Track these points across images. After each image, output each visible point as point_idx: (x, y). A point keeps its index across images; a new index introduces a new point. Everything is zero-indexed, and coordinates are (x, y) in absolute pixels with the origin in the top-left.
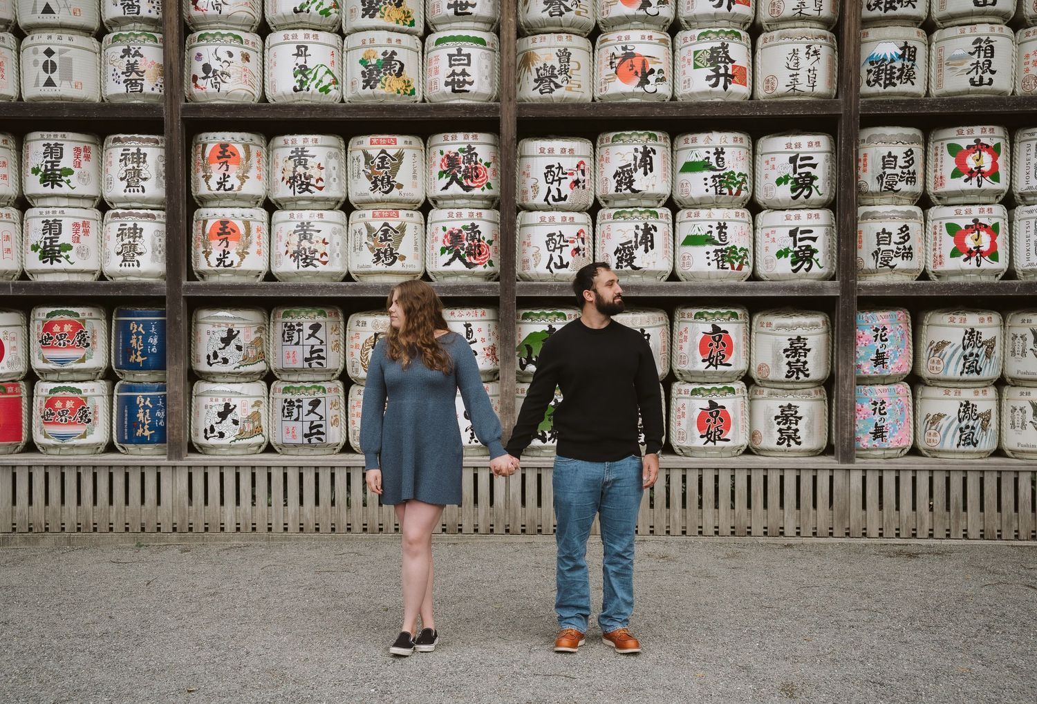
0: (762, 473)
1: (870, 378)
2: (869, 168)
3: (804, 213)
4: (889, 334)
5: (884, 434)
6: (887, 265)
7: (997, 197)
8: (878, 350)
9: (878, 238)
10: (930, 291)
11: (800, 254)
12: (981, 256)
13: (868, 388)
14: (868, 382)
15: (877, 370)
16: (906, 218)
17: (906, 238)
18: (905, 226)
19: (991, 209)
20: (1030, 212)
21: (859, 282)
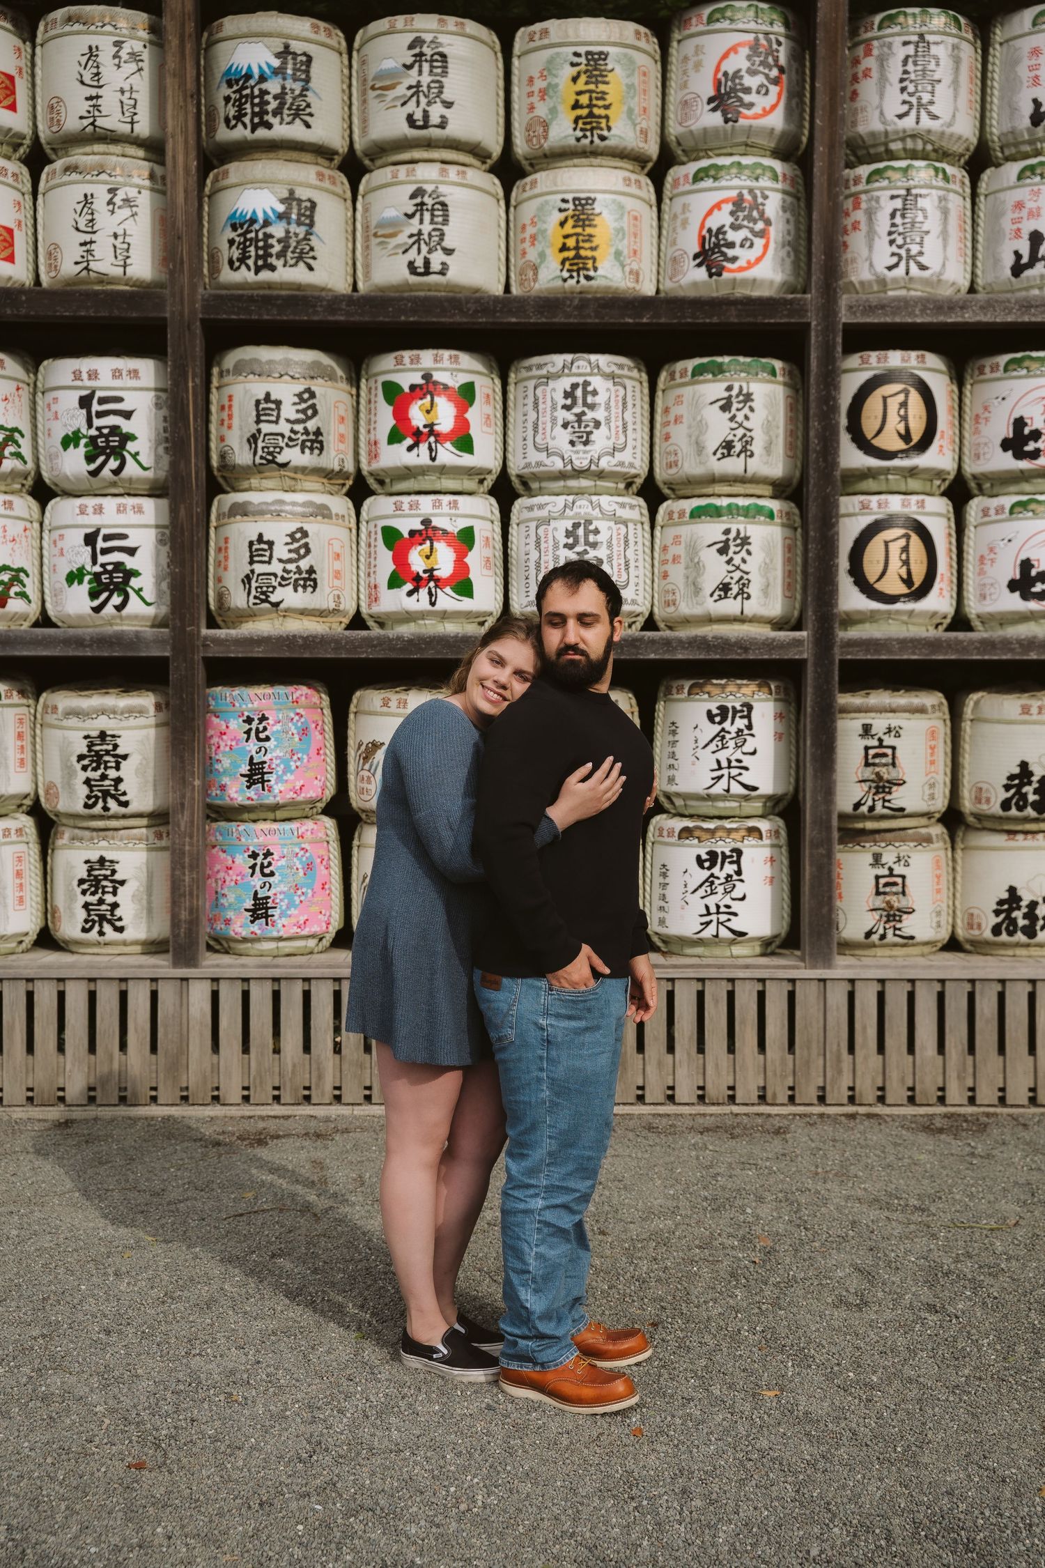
0: (22, 988)
1: (243, 809)
2: (236, 421)
3: (110, 504)
4: (273, 729)
5: (270, 912)
6: (266, 601)
7: (481, 482)
8: (252, 758)
9: (251, 551)
10: (335, 649)
11: (105, 578)
12: (436, 586)
13: (242, 827)
14: (246, 816)
15: (251, 793)
16: (304, 515)
17: (302, 551)
18: (301, 530)
19: (455, 502)
20: (530, 508)
21: (205, 631)
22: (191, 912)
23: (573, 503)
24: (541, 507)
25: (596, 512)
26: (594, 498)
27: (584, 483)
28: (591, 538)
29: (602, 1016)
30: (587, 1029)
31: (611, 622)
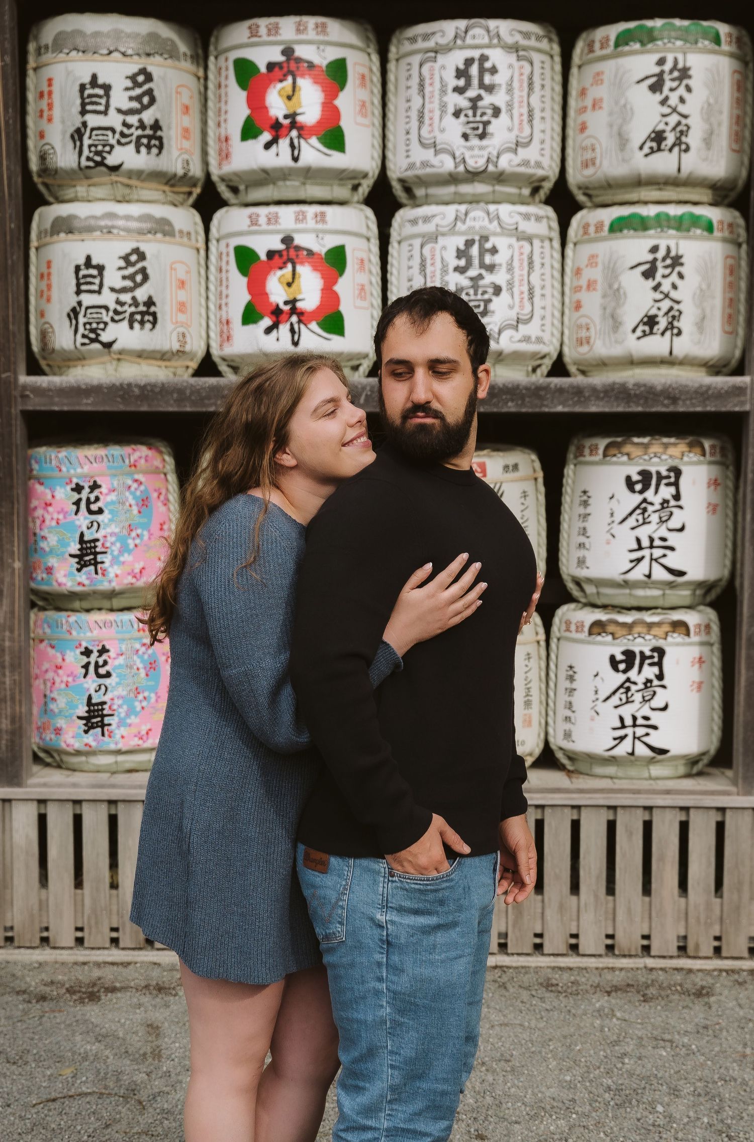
1: (73, 596)
2: (57, 112)
4: (107, 499)
5: (107, 720)
6: (96, 340)
7: (355, 188)
8: (82, 535)
9: (77, 278)
10: (179, 401)
12: (300, 321)
13: (73, 618)
14: (77, 604)
15: (82, 577)
16: (141, 232)
17: (139, 278)
18: (136, 251)
19: (323, 214)
20: (414, 222)
21: (24, 379)
22: (13, 721)
23: (466, 214)
24: (427, 219)
25: (494, 226)
26: (492, 208)
27: (480, 188)
28: (488, 259)
29: (460, 909)
30: (438, 927)
31: (475, 372)
